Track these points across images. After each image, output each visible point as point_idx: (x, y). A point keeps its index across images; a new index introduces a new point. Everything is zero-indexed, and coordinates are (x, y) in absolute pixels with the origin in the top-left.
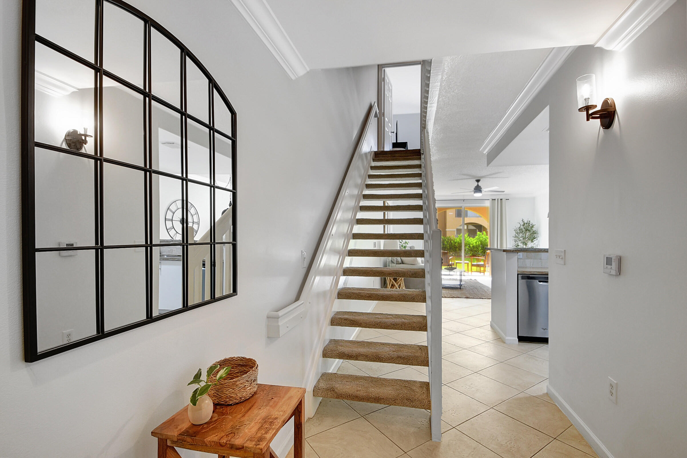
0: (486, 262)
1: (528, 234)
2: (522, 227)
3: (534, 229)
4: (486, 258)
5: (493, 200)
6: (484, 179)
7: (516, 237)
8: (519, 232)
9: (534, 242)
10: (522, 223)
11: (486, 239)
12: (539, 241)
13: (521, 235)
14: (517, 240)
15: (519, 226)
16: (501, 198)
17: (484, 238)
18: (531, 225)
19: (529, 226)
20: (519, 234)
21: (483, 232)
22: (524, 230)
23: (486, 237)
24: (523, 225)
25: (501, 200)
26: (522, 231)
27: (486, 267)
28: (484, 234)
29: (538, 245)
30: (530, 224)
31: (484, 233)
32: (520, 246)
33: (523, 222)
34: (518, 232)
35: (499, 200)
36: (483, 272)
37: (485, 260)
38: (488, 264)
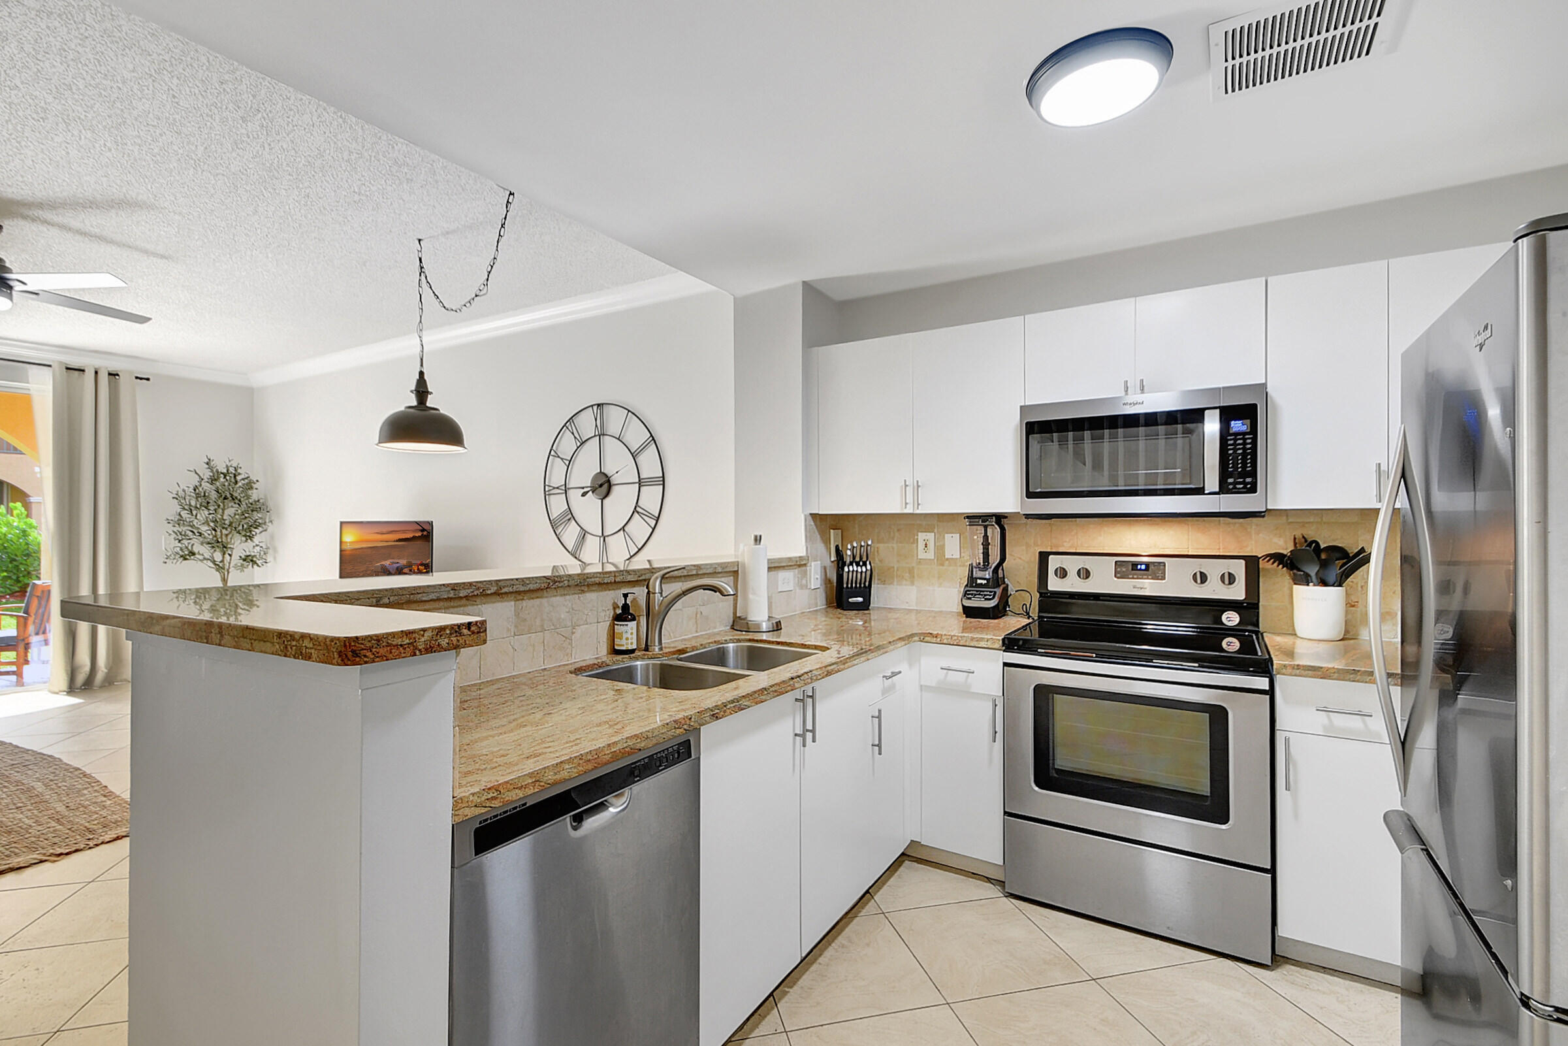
0: (31, 628)
1: (230, 511)
2: (206, 486)
3: (254, 495)
4: (33, 610)
5: (68, 368)
6: (22, 222)
7: (180, 521)
8: (193, 503)
9: (256, 540)
10: (207, 474)
11: (24, 531)
12: (272, 537)
13: (203, 514)
14: (188, 532)
15: (195, 480)
16: (112, 369)
17: (17, 528)
18: (243, 479)
19: (236, 482)
20: (194, 513)
21: (11, 505)
22: (214, 495)
23: (26, 523)
24: (213, 480)
25: (113, 375)
26: (208, 503)
27: (32, 645)
28: (15, 512)
29: (268, 548)
30: (239, 478)
31: (16, 508)
32: (199, 553)
33: (211, 468)
34: (190, 505)
35: (104, 379)
36: (14, 668)
37: (26, 619)
38: (42, 630)
